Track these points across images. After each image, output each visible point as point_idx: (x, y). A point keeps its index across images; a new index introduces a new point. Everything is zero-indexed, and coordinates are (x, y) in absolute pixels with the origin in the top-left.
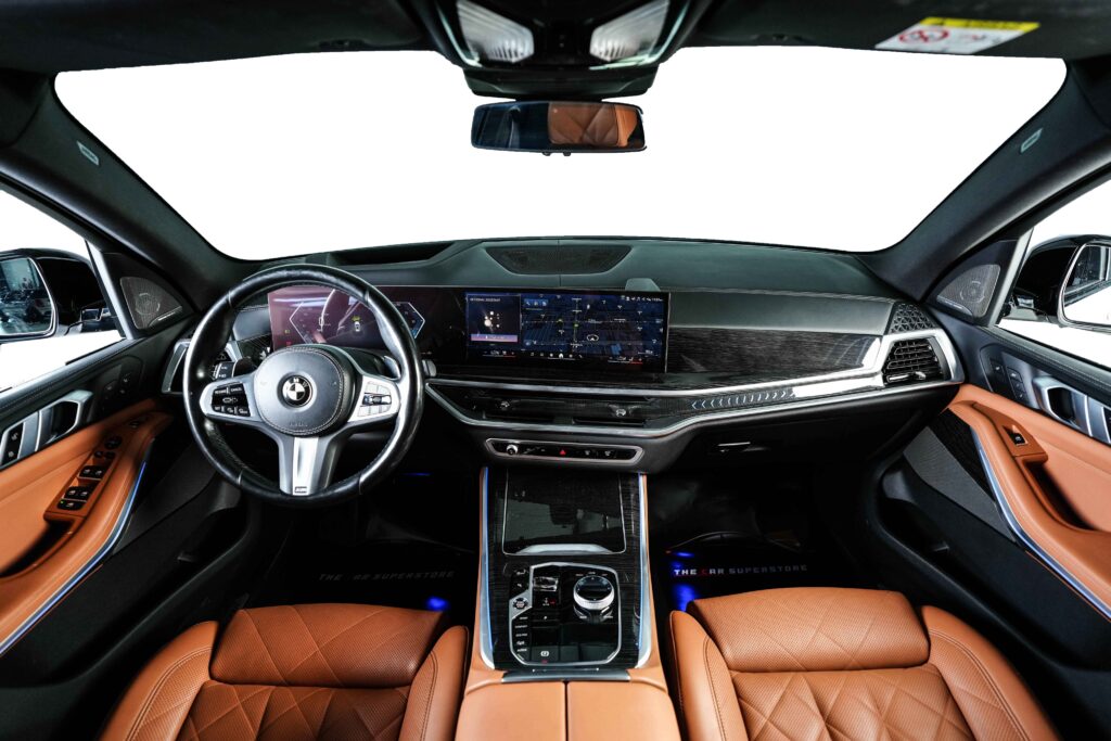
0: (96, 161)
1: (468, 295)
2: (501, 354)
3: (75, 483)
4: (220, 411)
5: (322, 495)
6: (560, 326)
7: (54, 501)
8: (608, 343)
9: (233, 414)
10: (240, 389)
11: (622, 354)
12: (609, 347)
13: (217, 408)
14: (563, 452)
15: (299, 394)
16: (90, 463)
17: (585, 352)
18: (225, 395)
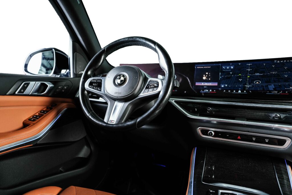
0: (79, 3)
1: (196, 66)
2: (209, 91)
3: (37, 114)
4: (91, 88)
5: (120, 125)
6: (240, 77)
7: (28, 118)
8: (266, 84)
9: (95, 89)
10: (100, 81)
11: (275, 89)
12: (267, 86)
13: (90, 86)
14: (239, 138)
15: (121, 81)
16: (45, 109)
17: (253, 89)
18: (94, 82)
